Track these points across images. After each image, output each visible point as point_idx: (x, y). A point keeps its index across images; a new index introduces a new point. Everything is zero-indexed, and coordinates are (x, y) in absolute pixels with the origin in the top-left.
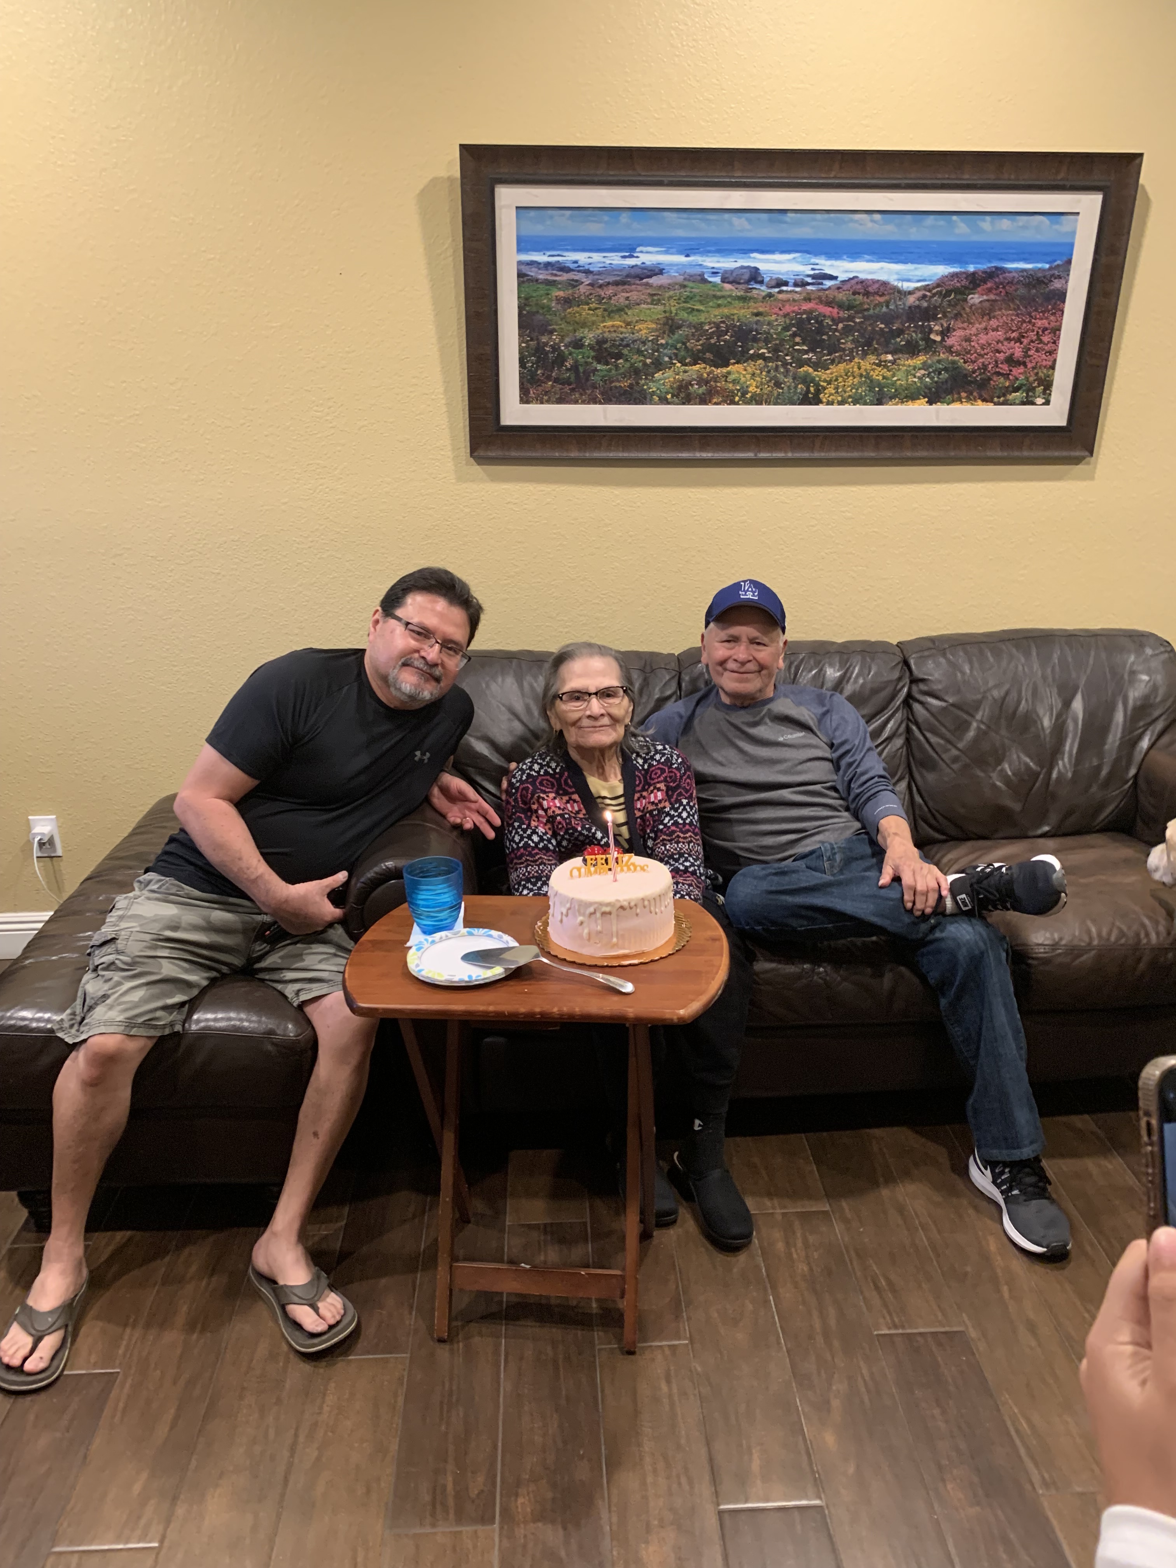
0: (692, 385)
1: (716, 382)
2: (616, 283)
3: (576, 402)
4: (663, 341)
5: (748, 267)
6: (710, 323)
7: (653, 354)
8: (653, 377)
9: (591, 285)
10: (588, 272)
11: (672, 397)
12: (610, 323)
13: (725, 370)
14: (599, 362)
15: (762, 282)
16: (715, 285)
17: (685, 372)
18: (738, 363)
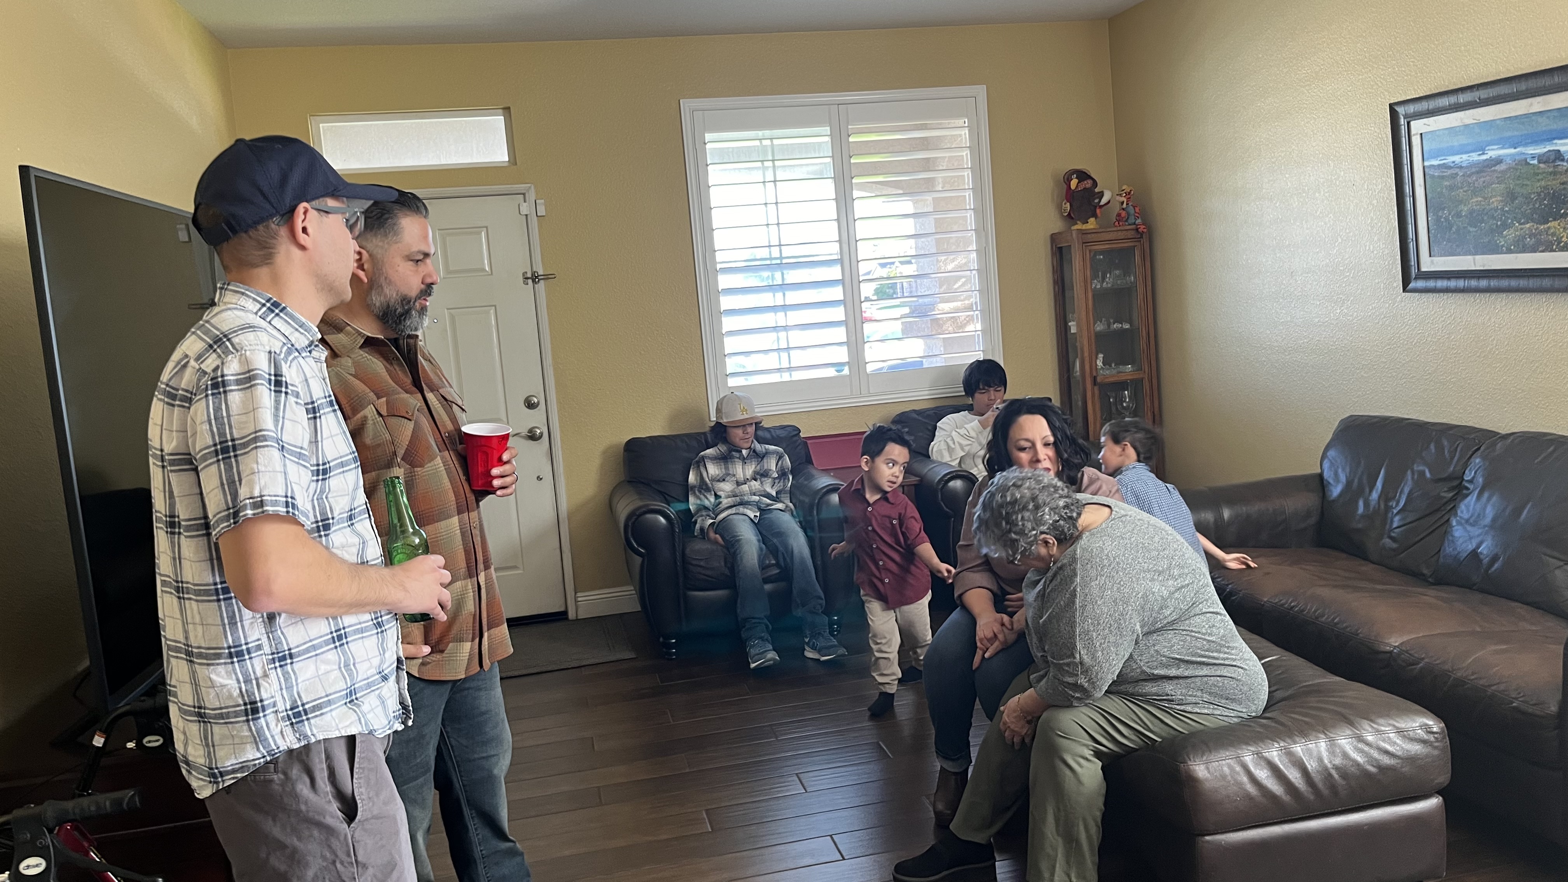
0: (1526, 239)
1: (1541, 235)
2: (1478, 172)
3: (1459, 255)
4: (1507, 209)
5: (1554, 150)
6: (1534, 193)
7: (1501, 218)
8: (1502, 234)
9: (1463, 175)
10: (1461, 167)
11: (1514, 247)
12: (1476, 200)
13: (1546, 226)
14: (1471, 226)
15: (1563, 160)
16: (1534, 165)
17: (1522, 229)
18: (1555, 220)
